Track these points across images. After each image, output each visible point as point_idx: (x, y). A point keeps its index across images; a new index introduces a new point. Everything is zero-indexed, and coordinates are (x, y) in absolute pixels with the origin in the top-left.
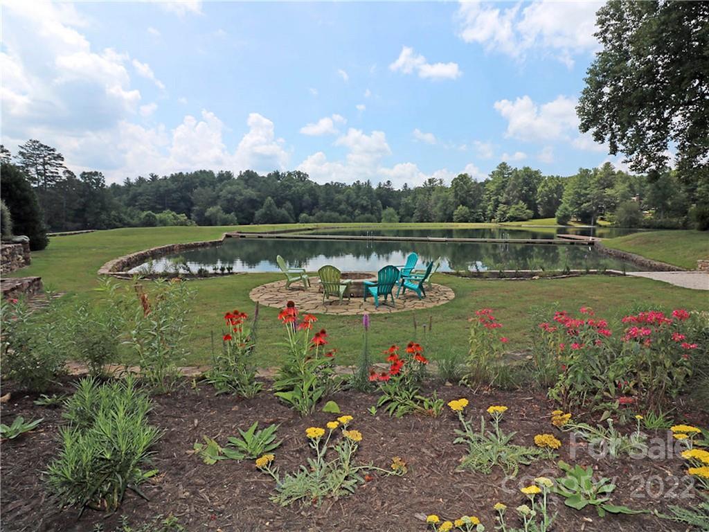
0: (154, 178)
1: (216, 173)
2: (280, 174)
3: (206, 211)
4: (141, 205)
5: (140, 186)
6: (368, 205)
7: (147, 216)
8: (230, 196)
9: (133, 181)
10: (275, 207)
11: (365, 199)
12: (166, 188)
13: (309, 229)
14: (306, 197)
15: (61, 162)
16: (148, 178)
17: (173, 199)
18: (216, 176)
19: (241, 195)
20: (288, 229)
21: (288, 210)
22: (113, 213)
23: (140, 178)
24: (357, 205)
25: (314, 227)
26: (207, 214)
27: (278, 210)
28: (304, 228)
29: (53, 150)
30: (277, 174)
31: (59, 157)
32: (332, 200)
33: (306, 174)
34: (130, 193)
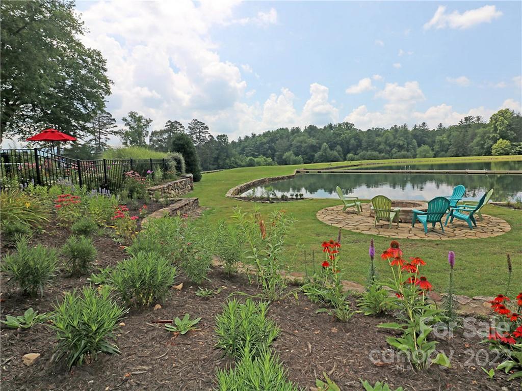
0: (254, 136)
1: (290, 129)
2: (333, 125)
3: (283, 155)
4: (247, 153)
5: (246, 141)
6: (404, 144)
7: (250, 160)
8: (299, 144)
9: (242, 138)
10: (328, 149)
11: (402, 140)
12: (261, 142)
13: (355, 166)
14: (352, 141)
15: (207, 130)
16: (250, 136)
17: (264, 148)
18: (290, 131)
19: (305, 143)
20: (339, 166)
21: (338, 152)
22: (233, 159)
23: (246, 136)
24: (394, 144)
25: (359, 164)
26: (284, 157)
27: (331, 152)
28: (350, 164)
29: (204, 124)
30: (330, 126)
31: (207, 128)
32: (374, 141)
33: (352, 124)
34: (241, 146)
